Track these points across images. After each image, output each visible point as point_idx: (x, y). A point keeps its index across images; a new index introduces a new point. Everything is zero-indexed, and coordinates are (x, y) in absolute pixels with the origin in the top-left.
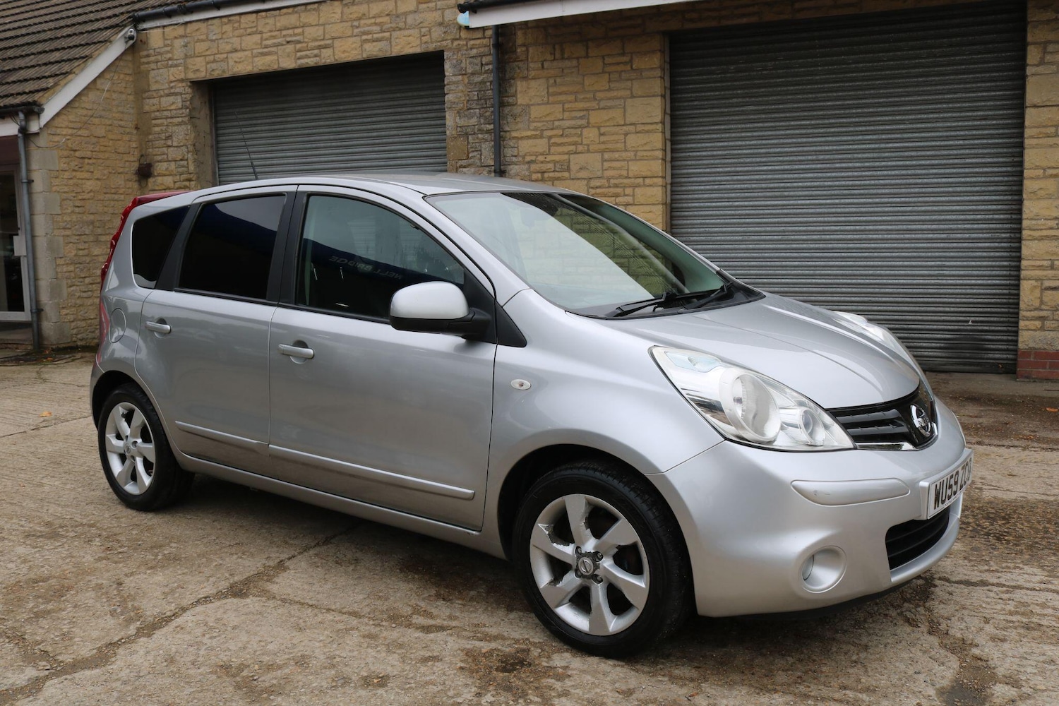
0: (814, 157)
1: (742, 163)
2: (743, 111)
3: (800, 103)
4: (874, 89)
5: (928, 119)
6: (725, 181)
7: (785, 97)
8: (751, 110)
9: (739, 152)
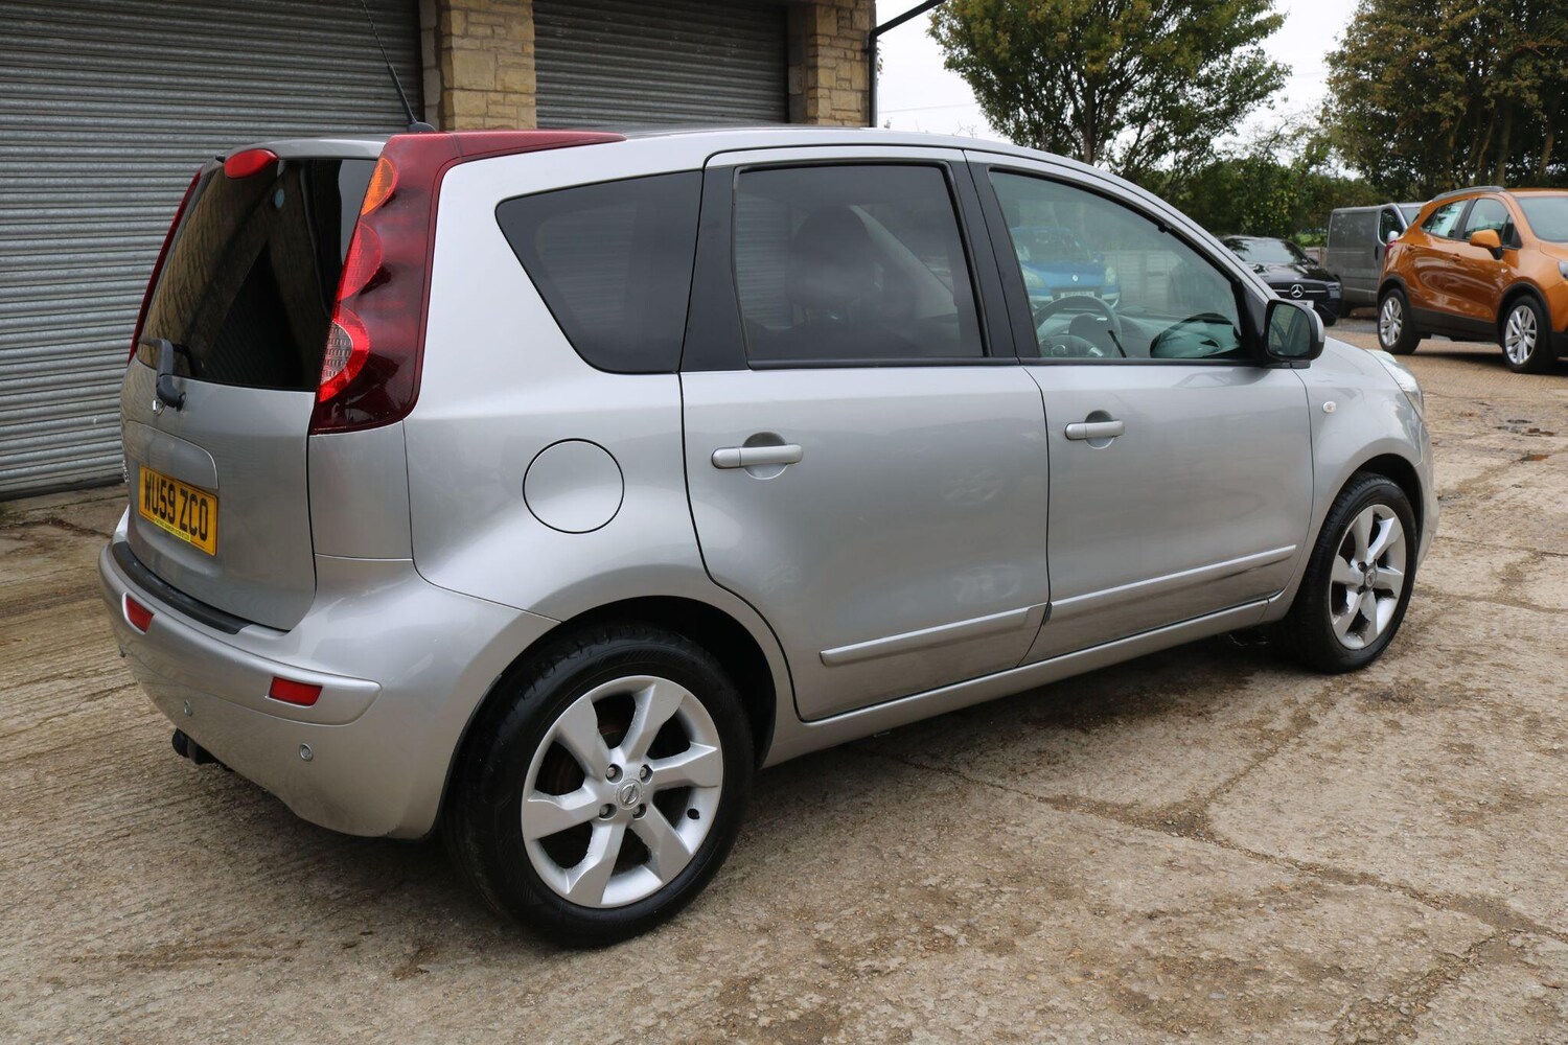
0: (171, 137)
1: (55, 140)
2: (45, 46)
3: (140, 44)
4: (245, 37)
5: (316, 91)
6: (25, 171)
7: (116, 32)
8: (62, 47)
9: (48, 119)
